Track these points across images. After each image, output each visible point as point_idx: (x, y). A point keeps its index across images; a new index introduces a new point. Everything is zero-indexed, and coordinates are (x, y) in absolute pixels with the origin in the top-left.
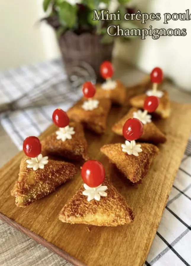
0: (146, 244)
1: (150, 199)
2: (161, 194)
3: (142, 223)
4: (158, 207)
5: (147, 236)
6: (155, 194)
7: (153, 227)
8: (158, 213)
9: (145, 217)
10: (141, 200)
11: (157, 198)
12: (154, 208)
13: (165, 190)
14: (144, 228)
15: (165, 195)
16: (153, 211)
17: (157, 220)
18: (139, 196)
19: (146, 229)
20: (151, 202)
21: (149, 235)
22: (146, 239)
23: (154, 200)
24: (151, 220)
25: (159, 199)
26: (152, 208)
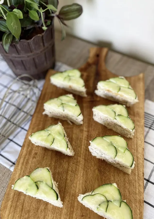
0: (140, 217)
1: (132, 181)
2: (138, 174)
3: (133, 203)
4: (140, 185)
5: (138, 211)
6: (134, 175)
7: (140, 203)
8: (141, 191)
9: (134, 197)
10: (127, 184)
11: (136, 178)
12: (137, 188)
13: (140, 169)
14: (135, 206)
15: (141, 173)
16: (137, 190)
17: (141, 196)
18: (124, 181)
19: (136, 206)
20: (134, 183)
21: (140, 210)
22: (139, 214)
23: (135, 181)
24: (138, 198)
25: (138, 179)
26: (136, 187)
